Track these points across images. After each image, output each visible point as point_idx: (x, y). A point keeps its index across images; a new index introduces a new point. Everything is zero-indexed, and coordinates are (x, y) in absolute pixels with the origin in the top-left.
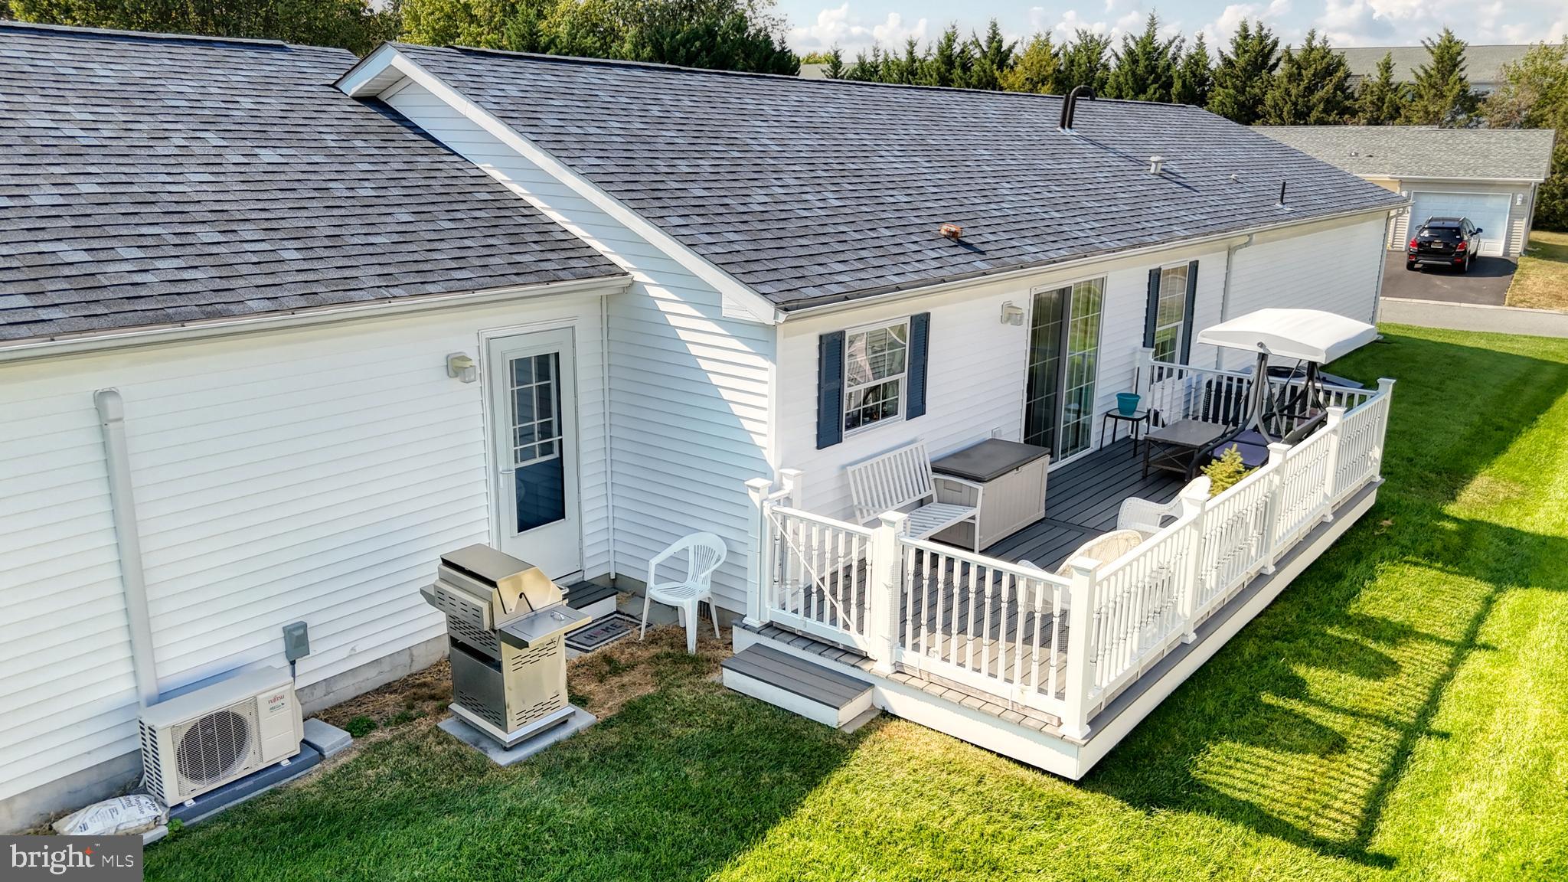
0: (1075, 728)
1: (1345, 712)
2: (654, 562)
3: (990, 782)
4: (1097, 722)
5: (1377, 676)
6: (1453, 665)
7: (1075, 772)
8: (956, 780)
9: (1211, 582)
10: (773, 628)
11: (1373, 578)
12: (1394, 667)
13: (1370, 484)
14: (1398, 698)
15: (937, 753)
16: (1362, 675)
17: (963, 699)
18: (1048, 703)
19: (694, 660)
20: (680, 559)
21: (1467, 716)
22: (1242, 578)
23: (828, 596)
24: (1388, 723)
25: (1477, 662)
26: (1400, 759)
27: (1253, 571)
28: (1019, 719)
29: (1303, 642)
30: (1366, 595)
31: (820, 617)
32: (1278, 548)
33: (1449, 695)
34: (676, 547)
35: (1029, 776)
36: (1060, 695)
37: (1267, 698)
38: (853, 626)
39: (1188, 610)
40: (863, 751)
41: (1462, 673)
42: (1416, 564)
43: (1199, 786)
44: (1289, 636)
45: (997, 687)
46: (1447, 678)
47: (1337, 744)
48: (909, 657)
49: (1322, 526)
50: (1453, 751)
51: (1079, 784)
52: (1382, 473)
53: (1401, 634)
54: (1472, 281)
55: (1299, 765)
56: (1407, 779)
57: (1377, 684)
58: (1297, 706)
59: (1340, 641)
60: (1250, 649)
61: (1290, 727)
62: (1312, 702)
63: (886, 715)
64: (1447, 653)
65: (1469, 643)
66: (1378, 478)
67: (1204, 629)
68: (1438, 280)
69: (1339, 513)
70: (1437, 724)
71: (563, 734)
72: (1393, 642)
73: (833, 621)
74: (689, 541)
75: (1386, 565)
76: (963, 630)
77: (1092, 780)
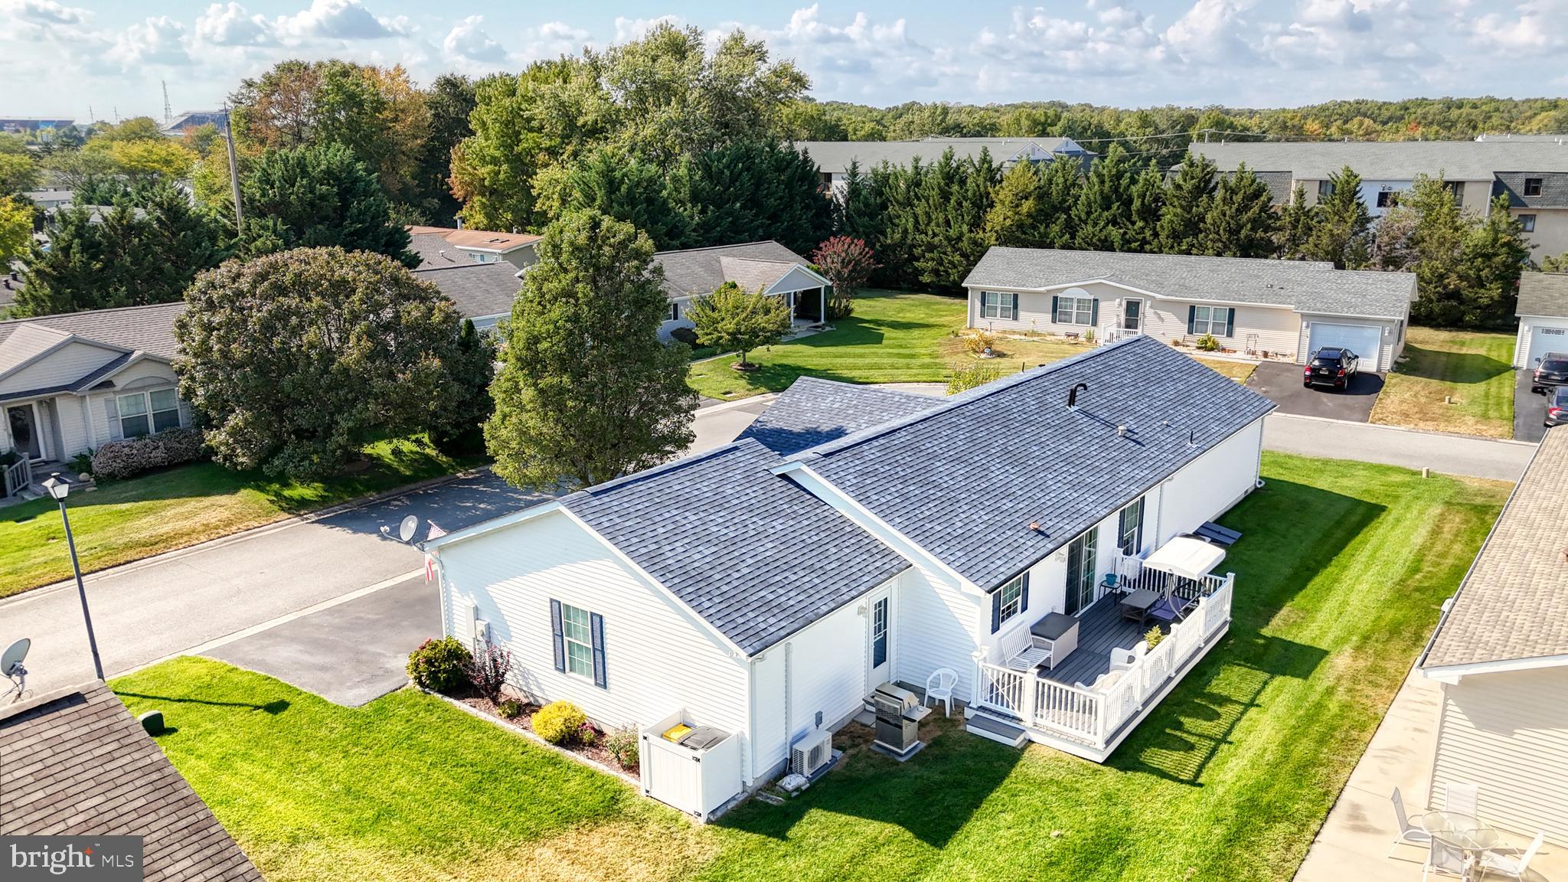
0: (1101, 745)
1: (1196, 735)
2: (929, 680)
3: (1072, 764)
4: (1108, 742)
5: (1211, 720)
6: (1242, 714)
7: (1101, 761)
8: (1060, 764)
9: (1147, 686)
10: (981, 708)
11: (1218, 674)
12: (1218, 716)
13: (1225, 622)
14: (1217, 729)
15: (1053, 755)
16: (1206, 720)
17: (1061, 736)
18: (1091, 737)
19: (950, 720)
20: (938, 678)
21: (1241, 735)
22: (1161, 681)
23: (1006, 697)
24: (1211, 739)
25: (1253, 712)
26: (1213, 752)
27: (1165, 677)
28: (1081, 743)
29: (1185, 706)
30: (1214, 683)
31: (1002, 705)
32: (1177, 665)
33: (1237, 727)
34: (935, 674)
35: (1085, 762)
36: (1095, 734)
37: (1168, 731)
38: (1016, 707)
39: (1139, 698)
40: (1026, 754)
41: (1244, 718)
42: (1239, 665)
43: (1143, 764)
44: (1179, 704)
45: (1073, 731)
46: (1239, 719)
47: (1190, 747)
48: (1038, 720)
49: (1199, 649)
50: (1232, 747)
51: (1102, 764)
52: (1231, 616)
53: (1224, 700)
54: (1349, 399)
55: (1177, 755)
56: (1214, 759)
57: (1209, 723)
58: (1179, 733)
59: (1200, 705)
60: (1163, 711)
61: (1175, 742)
62: (1185, 732)
63: (1030, 742)
64: (1240, 708)
65: (1252, 704)
66: (1229, 619)
67: (1145, 704)
68: (1325, 397)
69: (1207, 642)
70: (1229, 739)
71: (917, 750)
72: (1220, 705)
73: (1008, 707)
74: (940, 671)
75: (1226, 666)
76: (1054, 707)
77: (1105, 763)
